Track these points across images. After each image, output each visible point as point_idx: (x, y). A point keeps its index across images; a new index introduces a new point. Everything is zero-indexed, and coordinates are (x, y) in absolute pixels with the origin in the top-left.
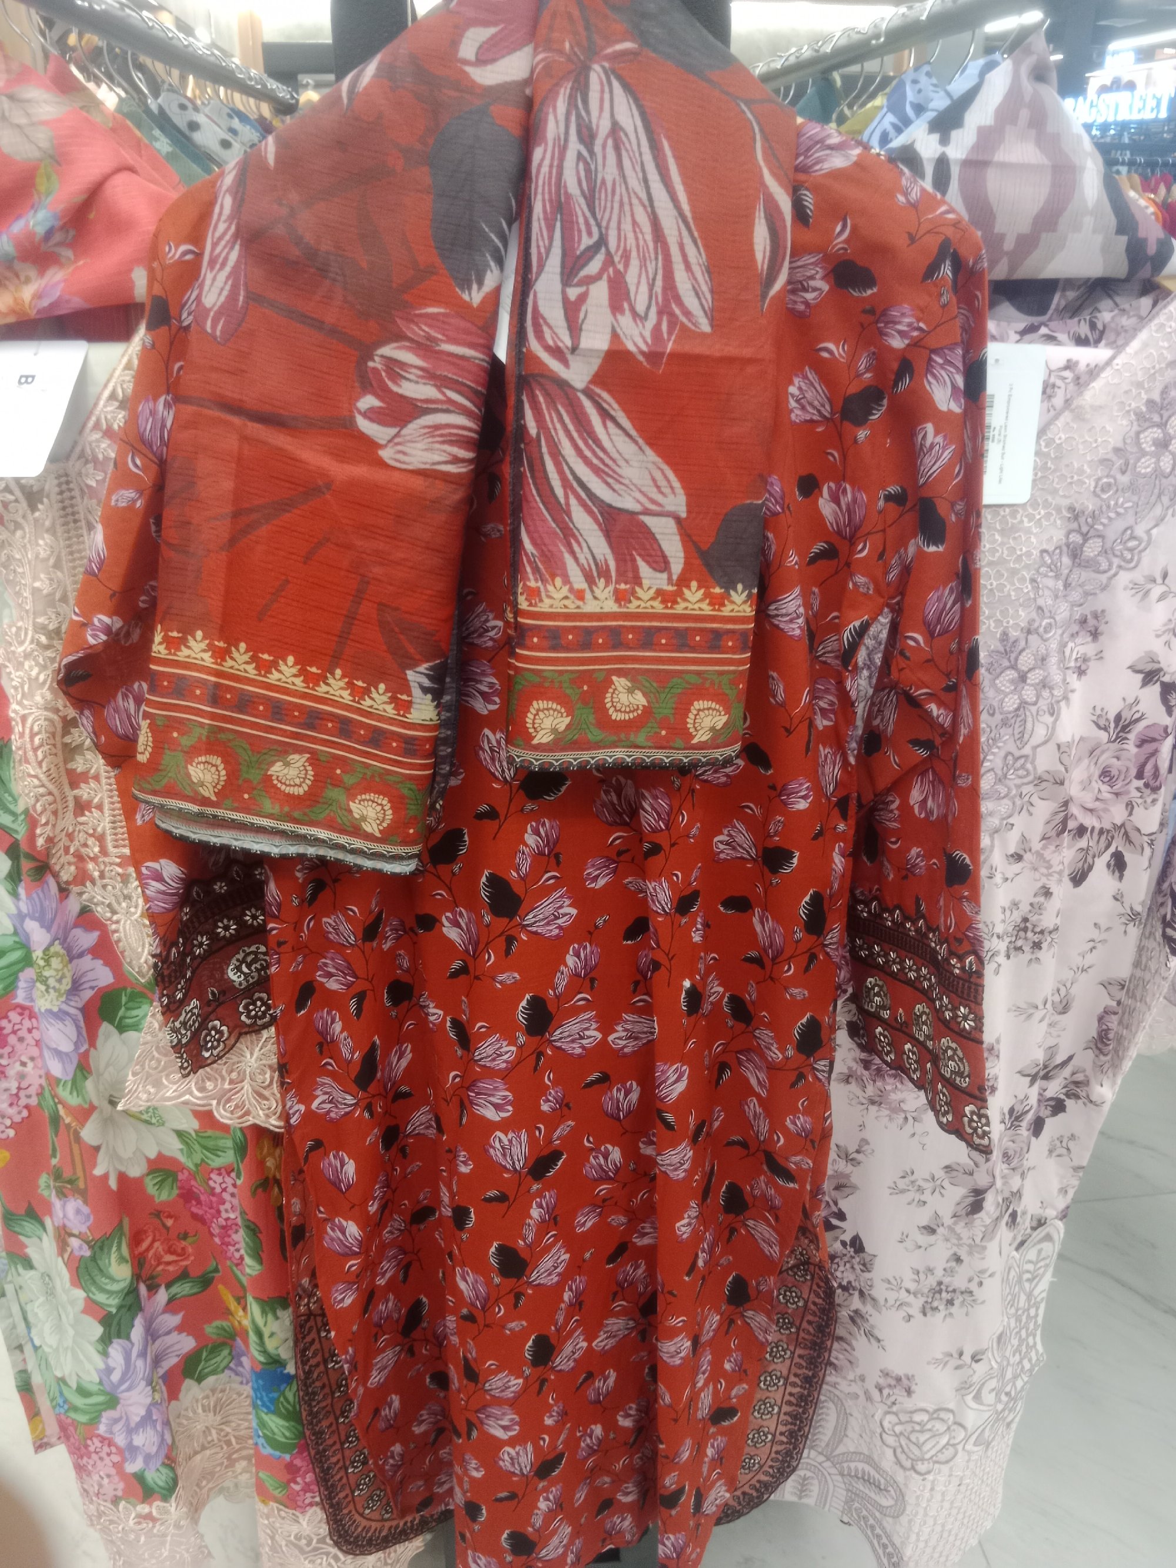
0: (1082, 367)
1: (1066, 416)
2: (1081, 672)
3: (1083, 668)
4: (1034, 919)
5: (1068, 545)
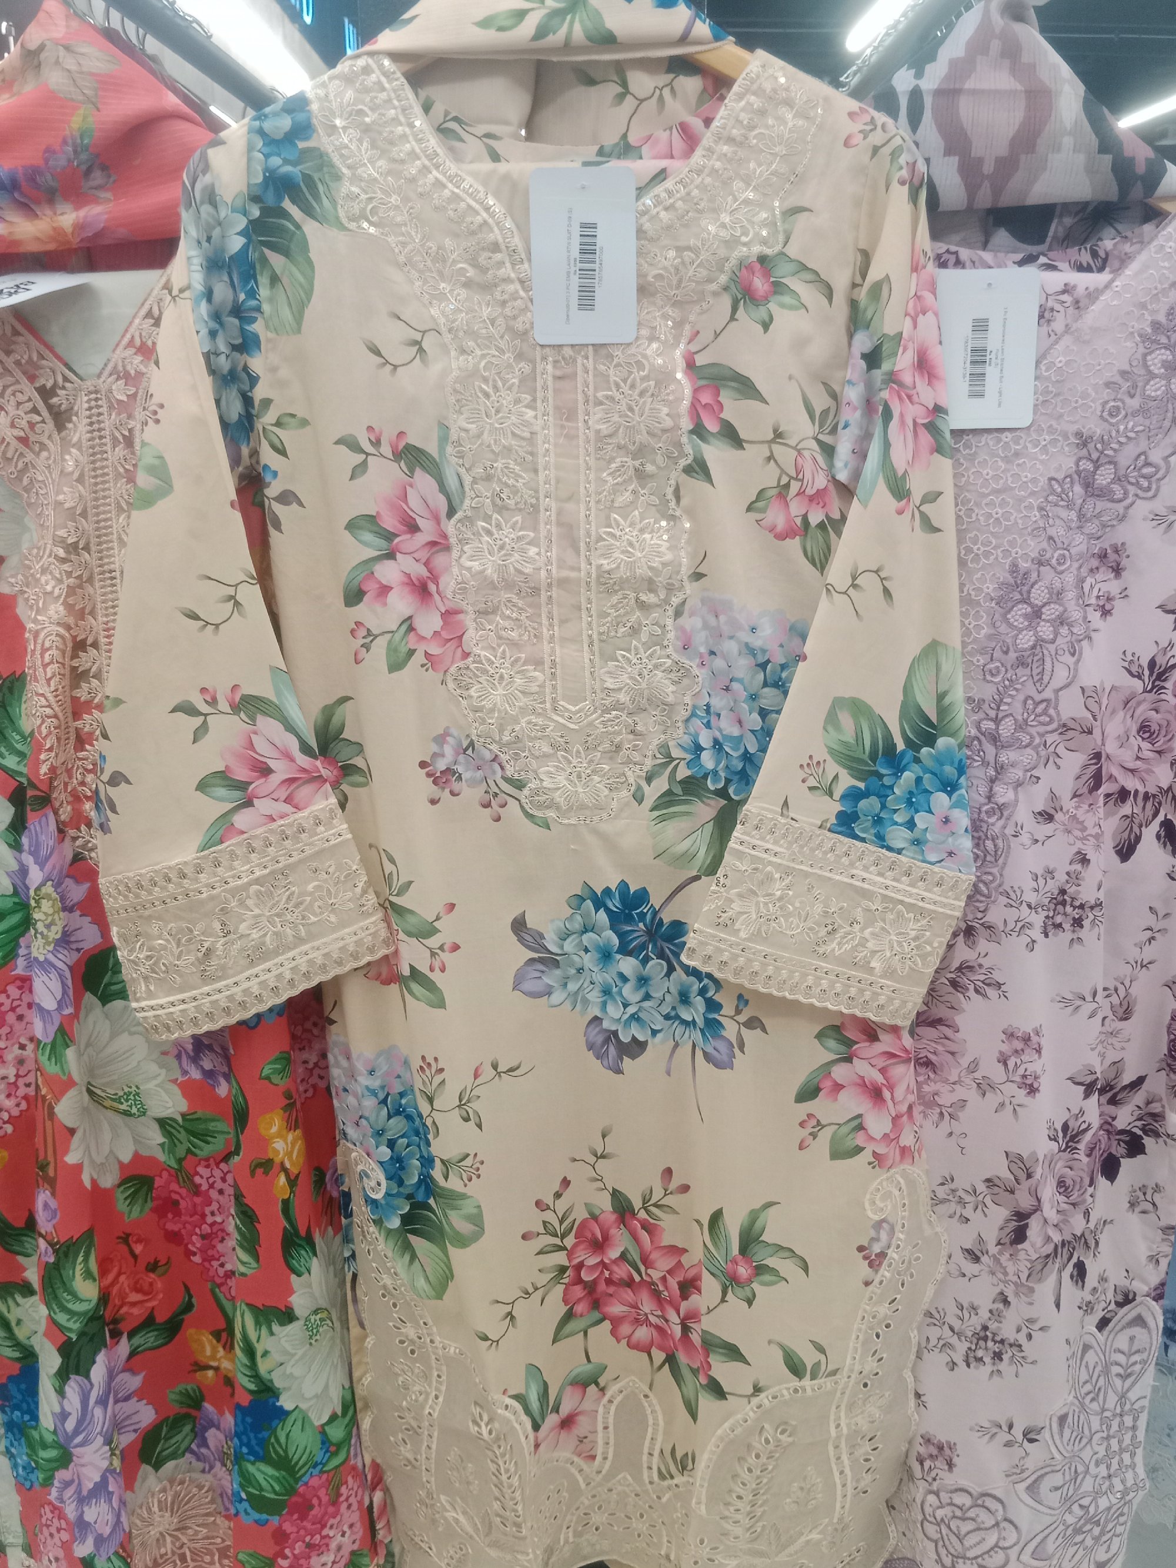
0: (1080, 291)
1: (1068, 340)
2: (1106, 613)
3: (1108, 607)
4: (1071, 890)
5: (1078, 473)
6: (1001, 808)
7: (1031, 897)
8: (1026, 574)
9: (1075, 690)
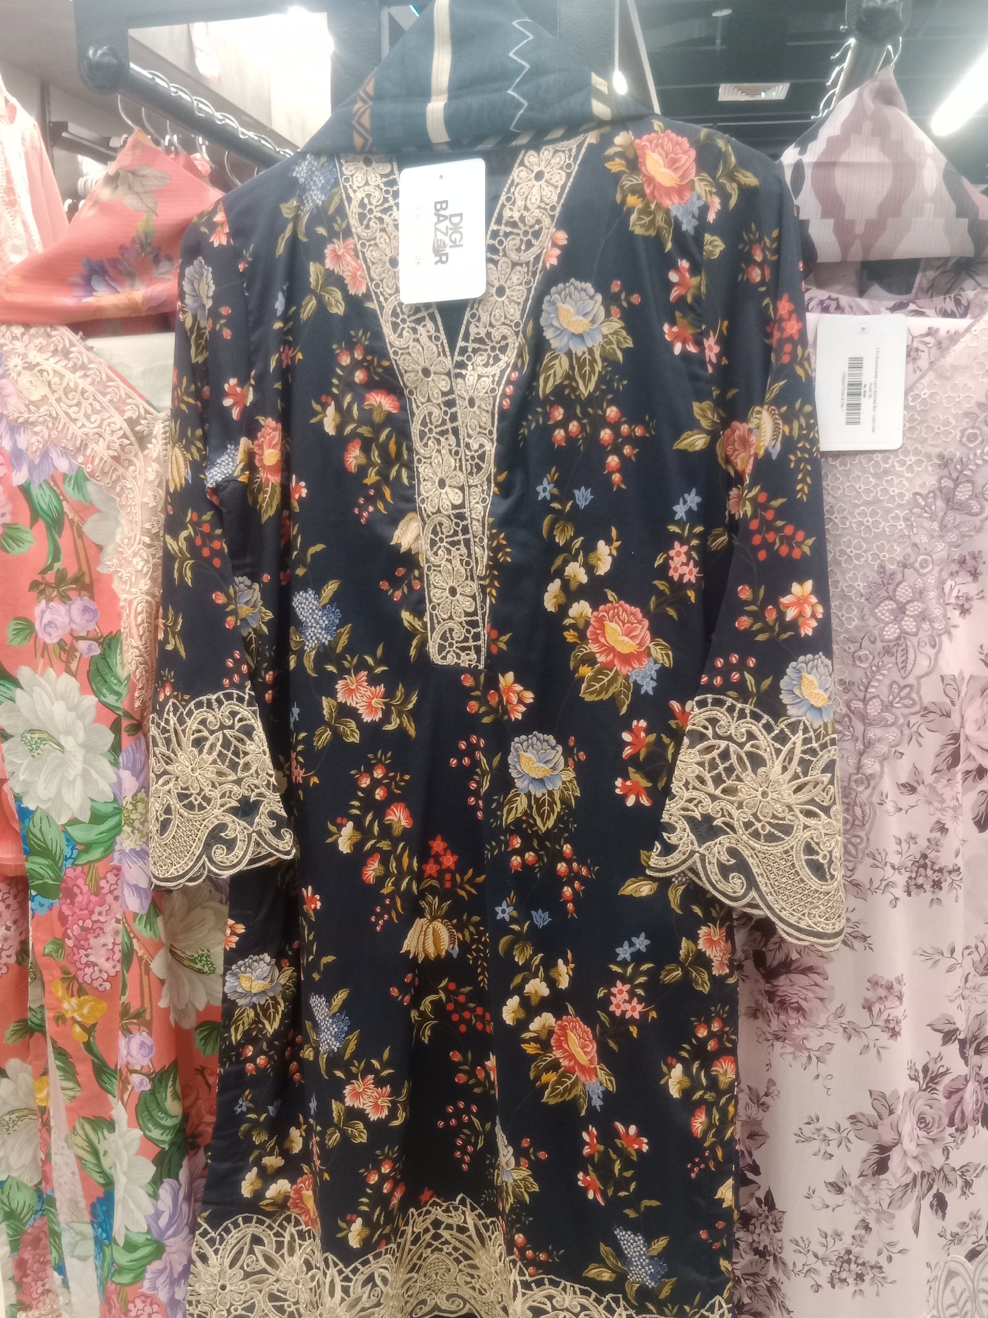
0: (942, 333)
1: (931, 376)
2: (964, 611)
3: (966, 606)
4: (932, 855)
5: (940, 489)
6: (869, 778)
7: (895, 859)
8: (893, 574)
9: (935, 678)
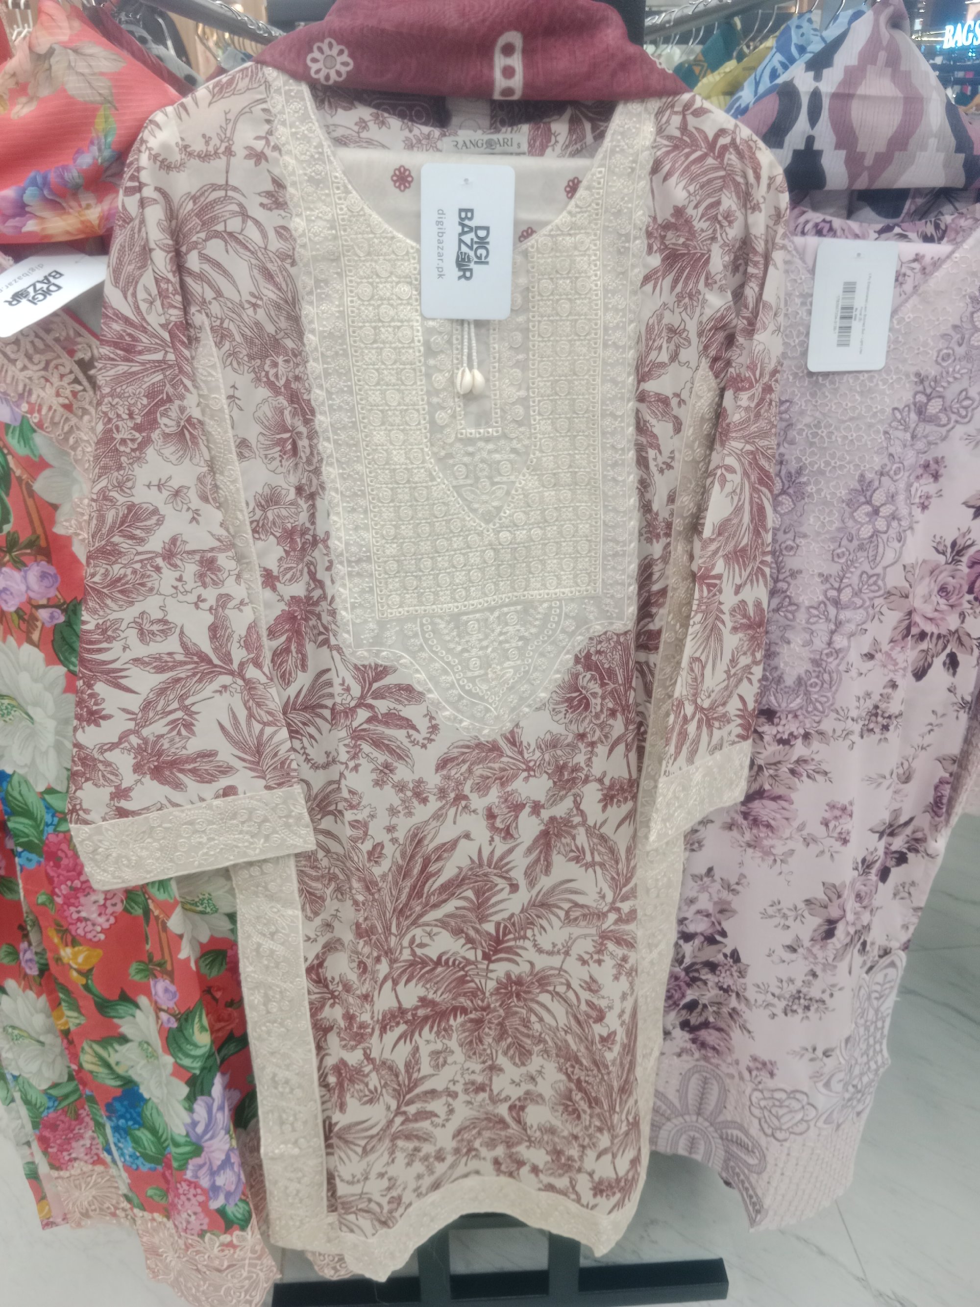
0: (927, 260)
1: (914, 300)
2: (924, 507)
3: (926, 503)
4: (883, 706)
5: (915, 404)
7: (854, 713)
8: (871, 482)
